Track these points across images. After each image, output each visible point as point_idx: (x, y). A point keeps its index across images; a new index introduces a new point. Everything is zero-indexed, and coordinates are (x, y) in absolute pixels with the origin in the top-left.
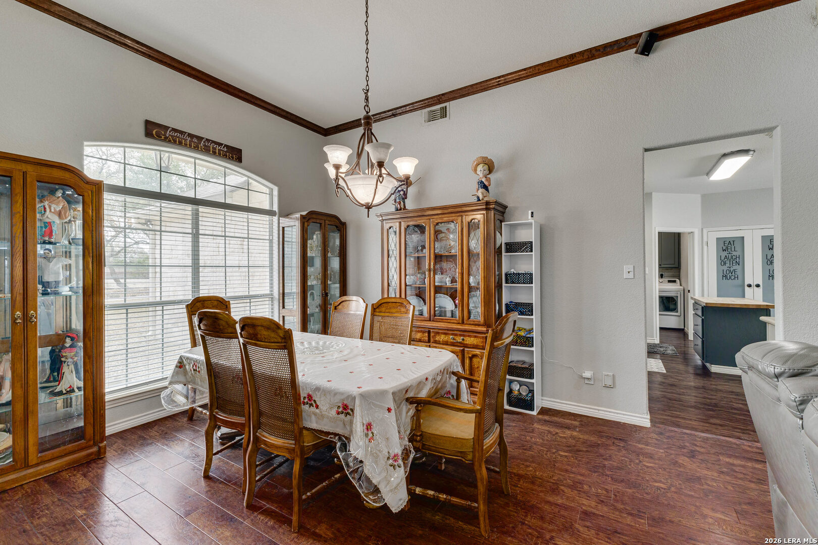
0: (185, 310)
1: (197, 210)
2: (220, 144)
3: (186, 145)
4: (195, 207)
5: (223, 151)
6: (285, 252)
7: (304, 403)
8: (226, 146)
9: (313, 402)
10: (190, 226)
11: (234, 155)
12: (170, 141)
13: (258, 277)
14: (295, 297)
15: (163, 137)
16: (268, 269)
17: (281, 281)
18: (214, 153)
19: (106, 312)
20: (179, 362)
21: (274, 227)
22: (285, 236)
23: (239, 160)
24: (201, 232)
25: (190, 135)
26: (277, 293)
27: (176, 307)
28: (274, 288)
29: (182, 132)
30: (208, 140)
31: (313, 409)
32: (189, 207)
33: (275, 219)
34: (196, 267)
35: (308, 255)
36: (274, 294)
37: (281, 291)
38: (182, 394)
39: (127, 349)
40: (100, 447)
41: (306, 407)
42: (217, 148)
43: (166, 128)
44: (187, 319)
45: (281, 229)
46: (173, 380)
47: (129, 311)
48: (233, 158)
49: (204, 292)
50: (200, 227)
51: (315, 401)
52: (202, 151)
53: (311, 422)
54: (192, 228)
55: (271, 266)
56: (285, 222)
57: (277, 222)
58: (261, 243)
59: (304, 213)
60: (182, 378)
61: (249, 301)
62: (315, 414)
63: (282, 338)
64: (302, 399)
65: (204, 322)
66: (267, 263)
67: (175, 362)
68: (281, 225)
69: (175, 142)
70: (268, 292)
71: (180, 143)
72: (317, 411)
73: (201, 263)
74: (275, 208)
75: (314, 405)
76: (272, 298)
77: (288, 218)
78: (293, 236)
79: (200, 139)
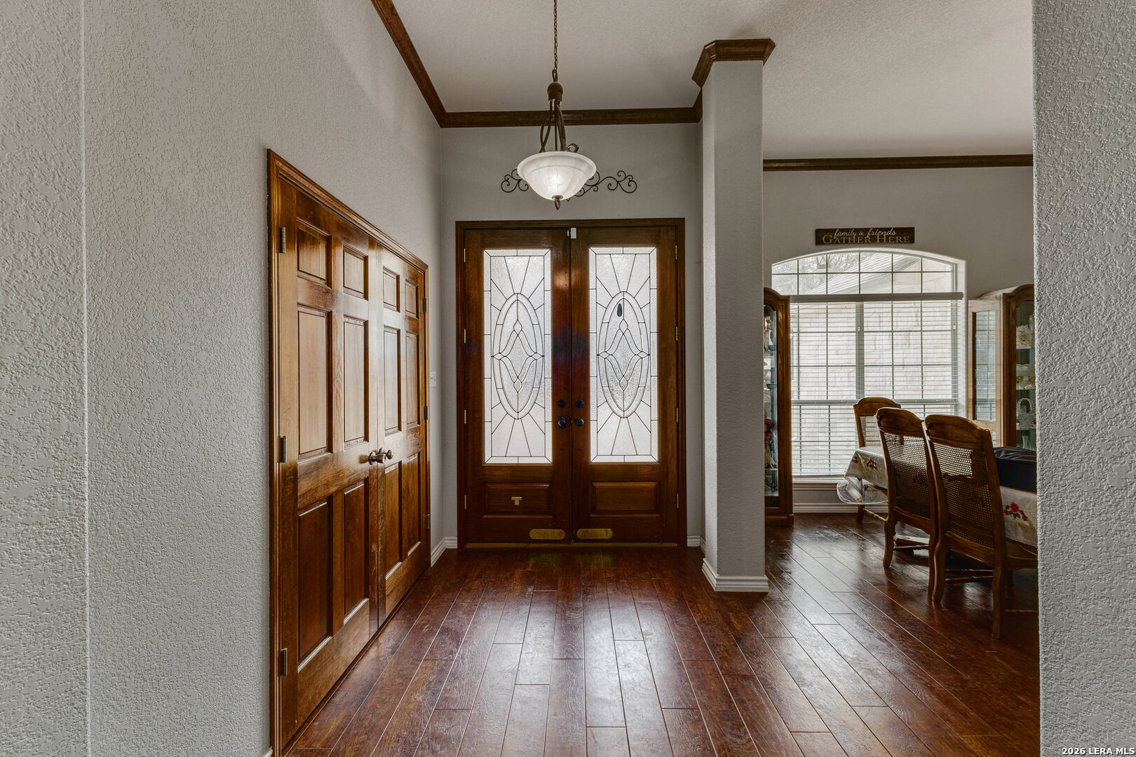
0: (853, 411)
1: (862, 307)
2: (887, 230)
3: (852, 242)
4: (859, 303)
5: (892, 236)
6: (978, 345)
7: (1007, 513)
8: (894, 229)
9: (1019, 513)
10: (854, 324)
11: (904, 236)
12: (837, 243)
13: (932, 378)
14: (994, 405)
15: (831, 240)
16: (950, 368)
17: (971, 384)
18: (881, 241)
19: (792, 407)
20: (855, 457)
21: (959, 314)
22: (977, 323)
23: (912, 240)
24: (865, 329)
25: (857, 230)
26: (964, 399)
27: (842, 407)
28: (959, 392)
29: (848, 230)
30: (874, 230)
31: (1020, 520)
32: (853, 305)
33: (961, 303)
34: (860, 366)
35: (1017, 348)
36: (959, 401)
37: (971, 397)
38: (857, 489)
39: (801, 442)
40: (789, 517)
41: (1011, 517)
42: (885, 236)
43: (834, 230)
44: (854, 420)
45: (970, 315)
46: (850, 472)
47: (802, 407)
48: (903, 240)
49: (870, 393)
50: (865, 324)
51: (1022, 512)
52: (868, 242)
53: (1017, 534)
54: (857, 327)
55: (954, 365)
56: (976, 305)
57: (964, 306)
58: (938, 335)
59: (1009, 290)
60: (858, 473)
61: (923, 406)
62: (1022, 526)
63: (978, 438)
64: (1004, 508)
65: (884, 420)
66: (949, 360)
67: (851, 457)
68: (971, 310)
69: (842, 241)
70: (950, 397)
71: (847, 242)
72: (1026, 523)
73: (866, 362)
74: (962, 288)
75: (1021, 516)
76: (956, 405)
77: (982, 299)
78: (991, 322)
79: (866, 230)
